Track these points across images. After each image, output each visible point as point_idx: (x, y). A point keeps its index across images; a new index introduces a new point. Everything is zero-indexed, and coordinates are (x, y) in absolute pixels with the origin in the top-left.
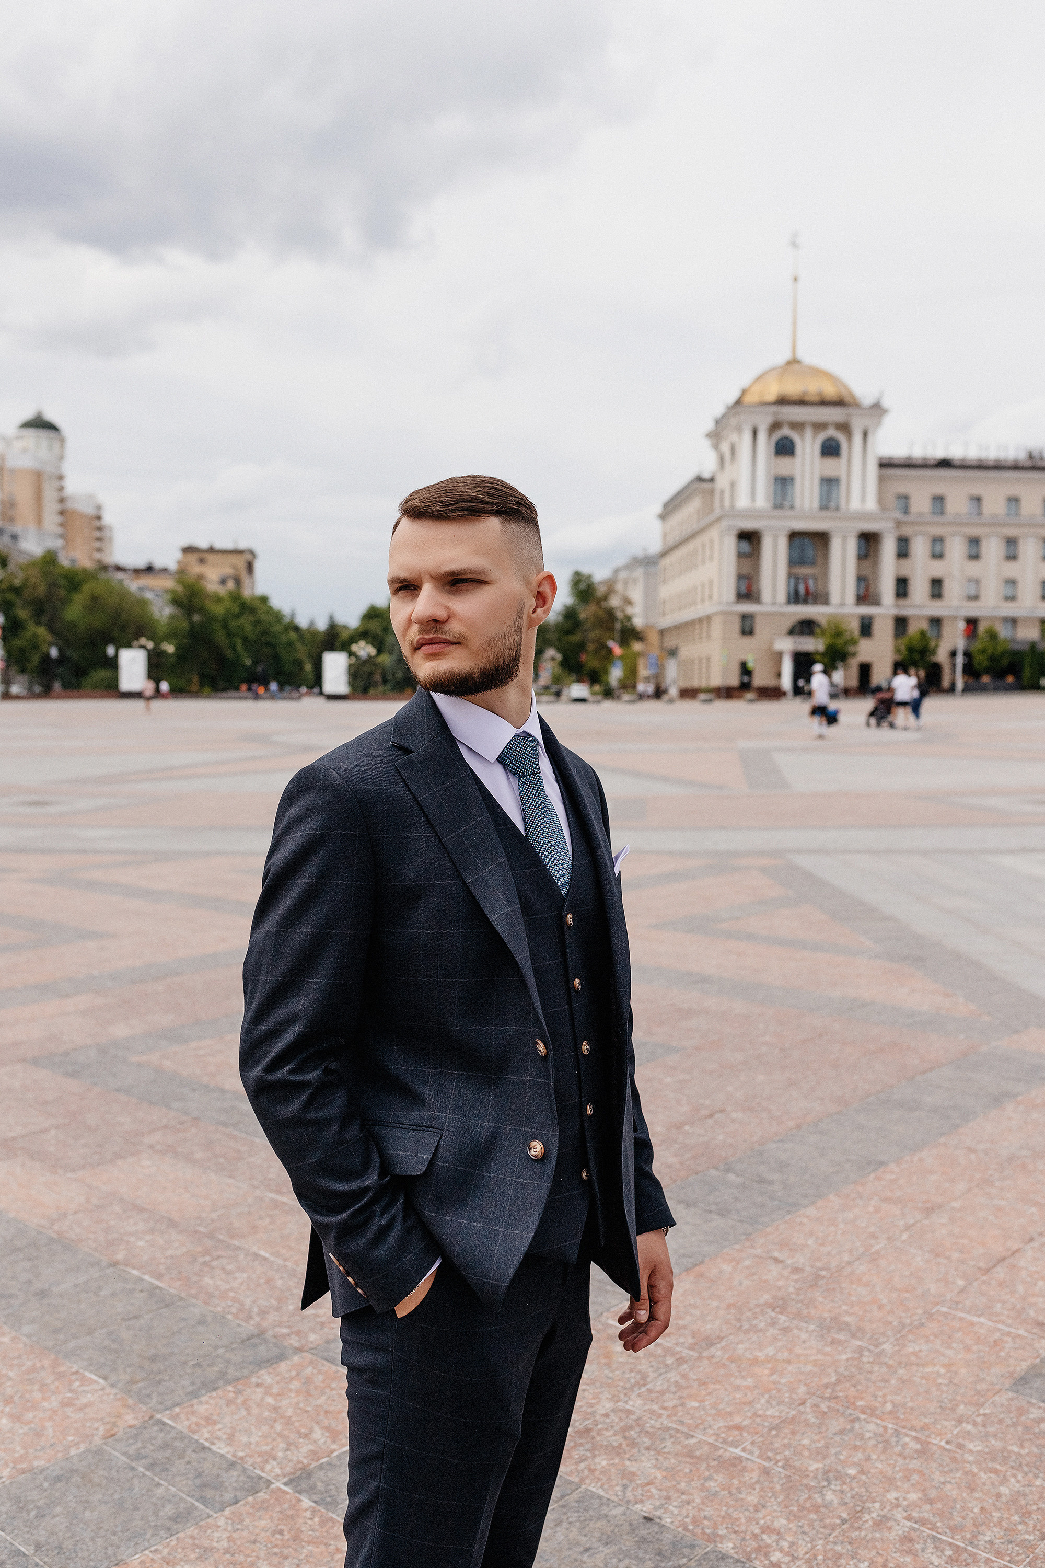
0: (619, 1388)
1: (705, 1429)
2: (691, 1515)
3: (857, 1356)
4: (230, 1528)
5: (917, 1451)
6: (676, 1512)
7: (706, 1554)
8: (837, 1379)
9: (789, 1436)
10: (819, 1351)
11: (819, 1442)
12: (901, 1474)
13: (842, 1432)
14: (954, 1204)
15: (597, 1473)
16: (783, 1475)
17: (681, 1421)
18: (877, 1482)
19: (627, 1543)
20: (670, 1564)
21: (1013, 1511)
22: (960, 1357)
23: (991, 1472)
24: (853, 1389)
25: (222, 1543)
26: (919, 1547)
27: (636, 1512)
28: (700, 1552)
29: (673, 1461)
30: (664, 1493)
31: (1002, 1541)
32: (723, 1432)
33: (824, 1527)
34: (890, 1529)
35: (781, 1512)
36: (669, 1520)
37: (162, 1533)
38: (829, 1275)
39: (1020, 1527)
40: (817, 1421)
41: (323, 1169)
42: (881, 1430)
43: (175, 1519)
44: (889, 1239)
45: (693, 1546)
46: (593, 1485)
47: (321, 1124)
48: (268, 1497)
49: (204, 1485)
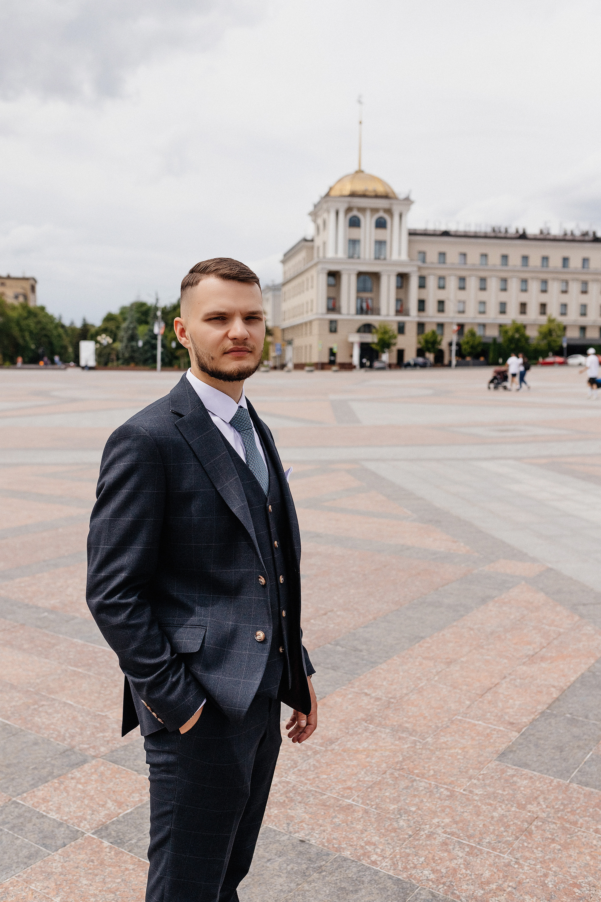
0: (282, 770)
1: (331, 790)
2: (326, 838)
3: (413, 745)
4: (62, 861)
5: (448, 796)
6: (317, 836)
7: (335, 858)
8: (403, 759)
9: (378, 792)
10: (392, 744)
11: (394, 793)
12: (440, 809)
13: (407, 788)
14: (462, 659)
15: (272, 818)
16: (375, 813)
17: (318, 786)
18: (427, 814)
19: (291, 855)
20: (316, 865)
21: (500, 825)
22: (469, 743)
23: (488, 805)
24: (412, 764)
25: (58, 869)
26: (451, 847)
27: (295, 838)
28: (332, 858)
29: (314, 808)
30: (310, 827)
31: (495, 842)
32: (341, 791)
33: (399, 840)
34: (435, 839)
35: (375, 833)
36: (314, 841)
37: (22, 865)
38: (395, 701)
39: (504, 834)
40: (393, 782)
41: (139, 652)
42: (428, 785)
43: (29, 857)
44: (427, 680)
45: (328, 855)
46: (270, 824)
47: (138, 627)
48: (83, 842)
49: (45, 837)
